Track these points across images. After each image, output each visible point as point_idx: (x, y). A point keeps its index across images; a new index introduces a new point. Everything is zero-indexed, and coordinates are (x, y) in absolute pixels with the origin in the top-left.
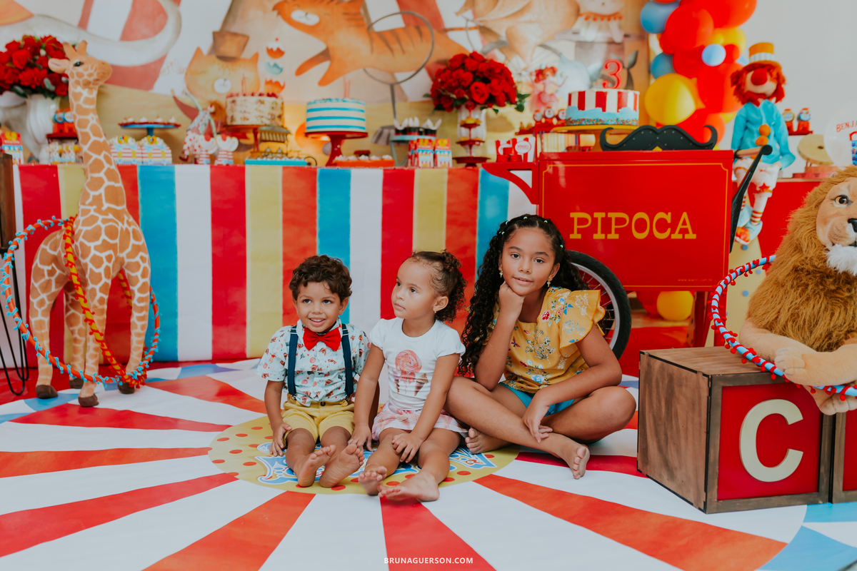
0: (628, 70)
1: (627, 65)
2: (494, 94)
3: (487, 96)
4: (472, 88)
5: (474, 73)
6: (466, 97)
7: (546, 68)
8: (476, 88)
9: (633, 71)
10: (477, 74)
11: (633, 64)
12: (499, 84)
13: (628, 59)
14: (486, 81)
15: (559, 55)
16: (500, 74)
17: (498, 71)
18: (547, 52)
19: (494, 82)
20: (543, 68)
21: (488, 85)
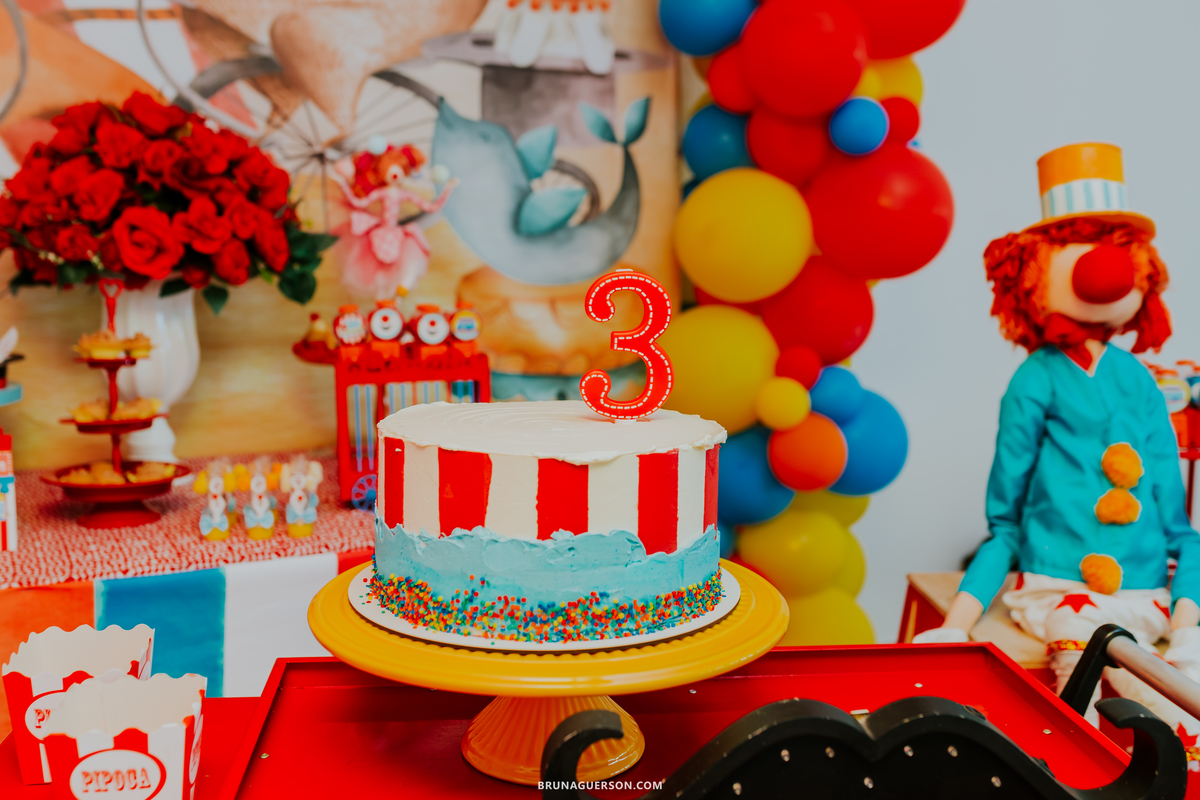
0: (626, 145)
1: (621, 134)
2: (200, 246)
3: (176, 252)
4: (120, 227)
5: (130, 172)
6: (95, 260)
7: (390, 148)
8: (133, 228)
9: (637, 149)
10: (142, 177)
11: (638, 133)
12: (220, 211)
13: (623, 120)
14: (174, 202)
15: (439, 103)
16: (229, 173)
17: (218, 165)
18: (402, 95)
19: (201, 205)
20: (377, 146)
21: (180, 217)
